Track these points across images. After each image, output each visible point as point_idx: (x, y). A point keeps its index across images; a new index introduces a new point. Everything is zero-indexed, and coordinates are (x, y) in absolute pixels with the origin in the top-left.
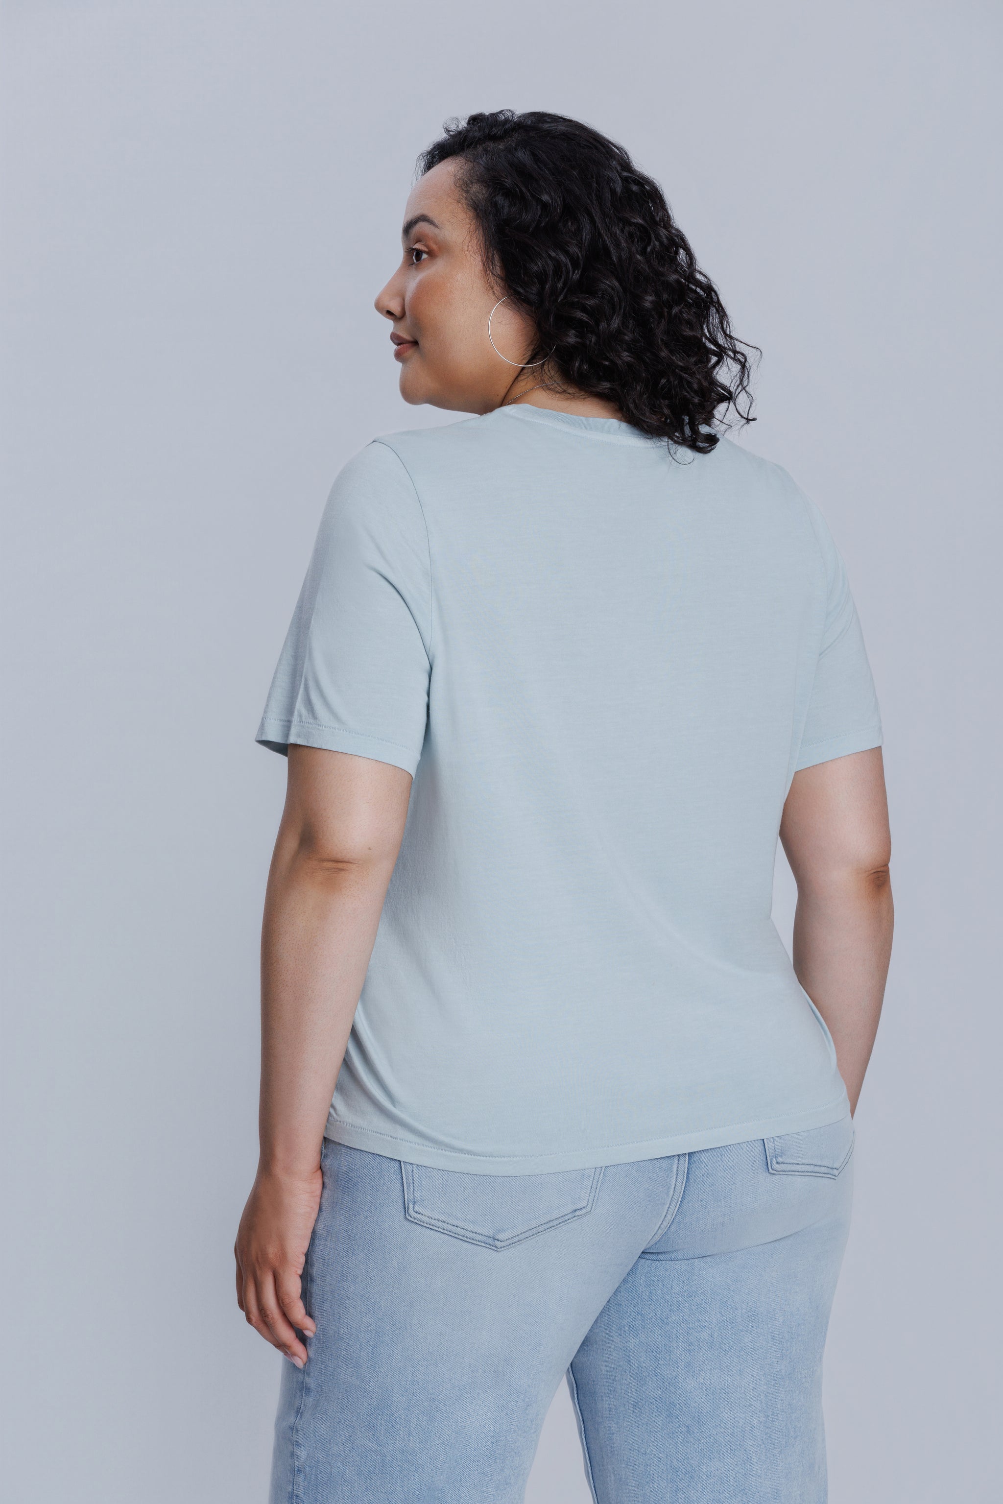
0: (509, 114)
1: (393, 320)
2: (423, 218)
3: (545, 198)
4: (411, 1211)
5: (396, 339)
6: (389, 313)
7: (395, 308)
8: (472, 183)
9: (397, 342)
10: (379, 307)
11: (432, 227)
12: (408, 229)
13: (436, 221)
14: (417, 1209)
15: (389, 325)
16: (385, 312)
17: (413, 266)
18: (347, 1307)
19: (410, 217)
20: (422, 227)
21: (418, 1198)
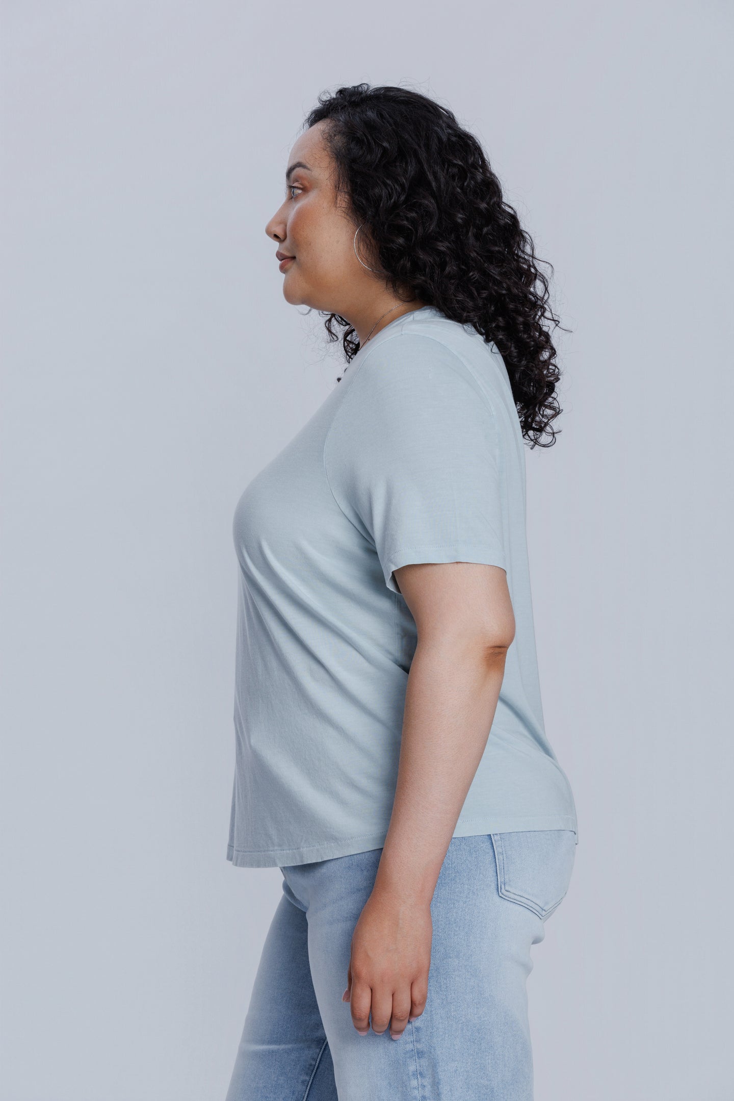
0: (366, 87)
1: (279, 242)
2: (299, 165)
3: (385, 144)
4: (503, 891)
5: (281, 256)
6: (276, 237)
7: (279, 231)
8: (335, 135)
9: (281, 258)
10: (268, 232)
11: (306, 171)
12: (289, 173)
13: (308, 166)
14: (507, 888)
15: (275, 245)
16: (273, 236)
17: (293, 199)
18: (453, 977)
19: (291, 164)
20: (298, 171)
21: (507, 880)
